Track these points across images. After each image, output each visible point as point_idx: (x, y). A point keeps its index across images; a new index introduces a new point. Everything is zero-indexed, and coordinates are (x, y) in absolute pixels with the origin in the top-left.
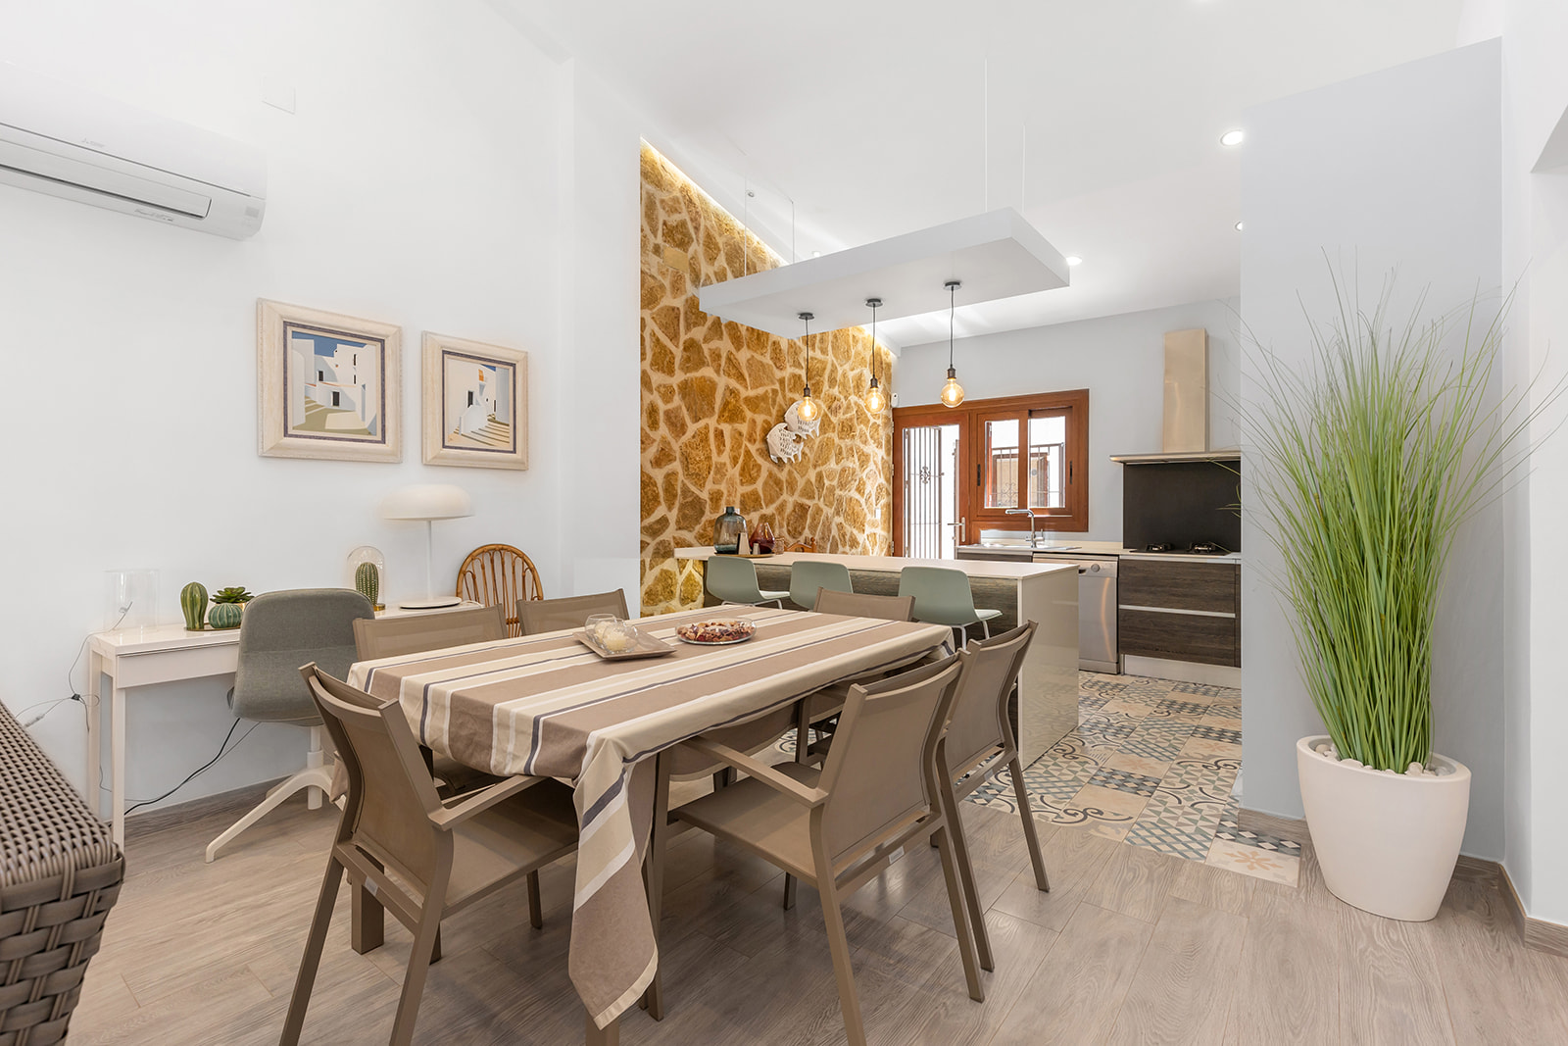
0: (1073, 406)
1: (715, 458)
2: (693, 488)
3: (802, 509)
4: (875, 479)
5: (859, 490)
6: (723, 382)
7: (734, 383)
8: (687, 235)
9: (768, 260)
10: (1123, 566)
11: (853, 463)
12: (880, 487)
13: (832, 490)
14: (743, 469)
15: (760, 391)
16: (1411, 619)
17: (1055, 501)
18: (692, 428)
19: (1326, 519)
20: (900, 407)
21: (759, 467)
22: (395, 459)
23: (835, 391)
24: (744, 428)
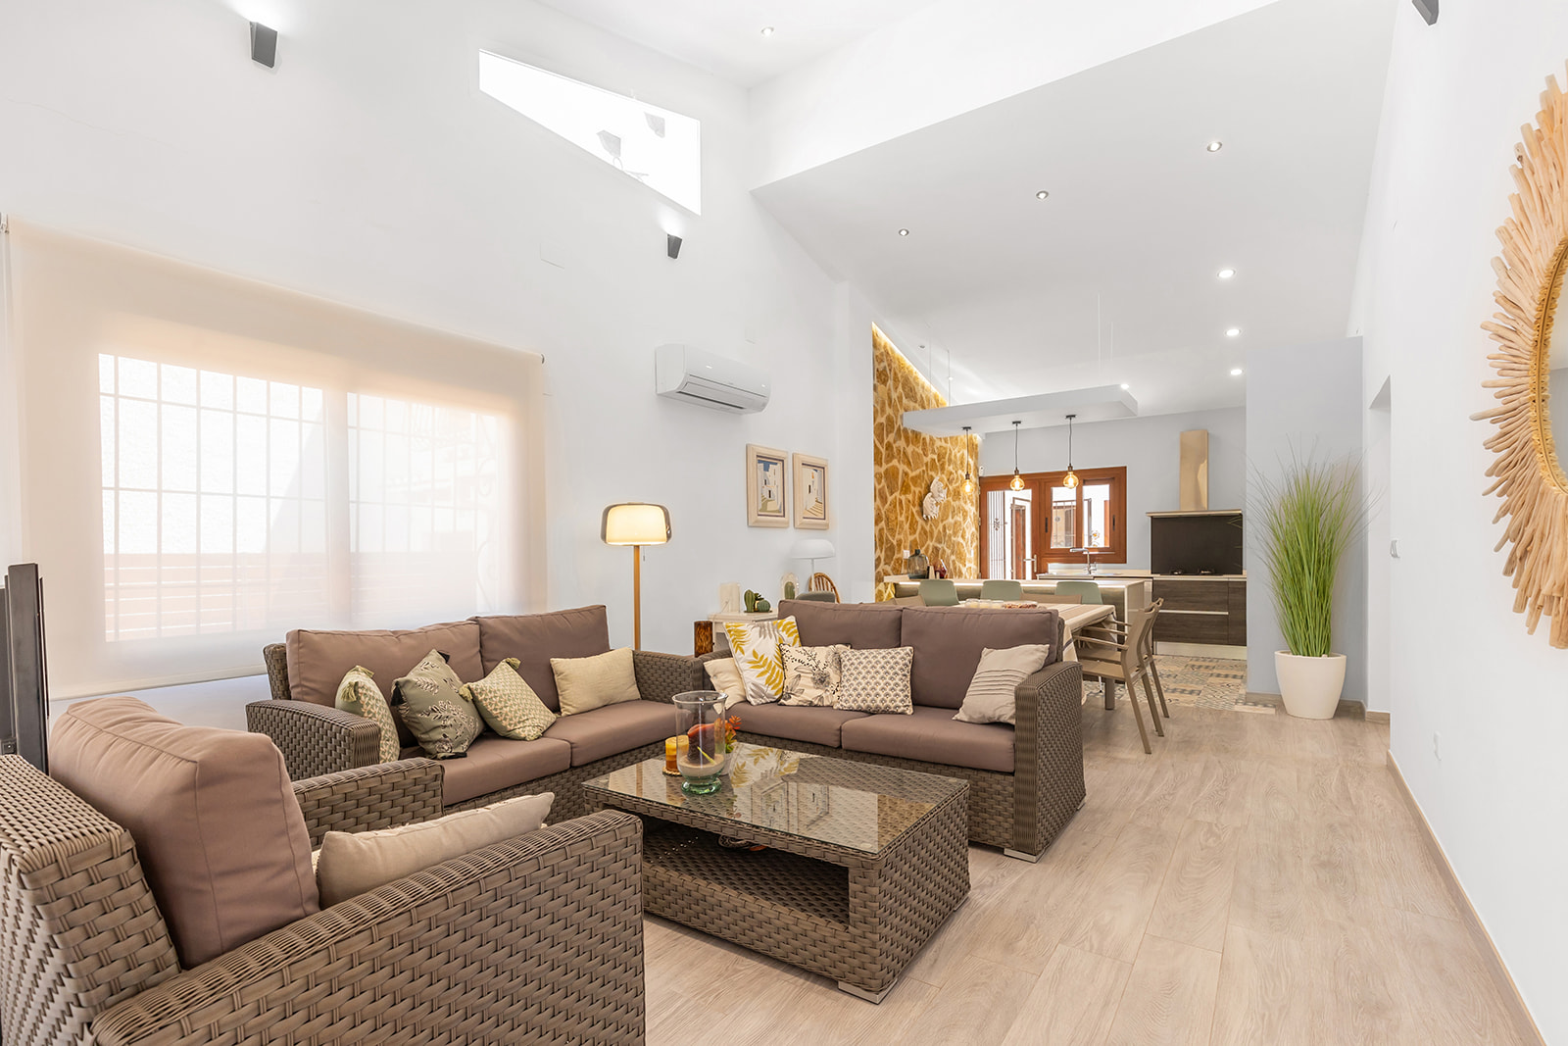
0: (1116, 478)
1: (899, 518)
2: (891, 539)
3: (936, 549)
4: (971, 529)
5: (963, 537)
6: (902, 467)
7: (907, 469)
8: (886, 375)
9: (920, 383)
10: (1155, 584)
11: (960, 518)
12: (973, 534)
13: (950, 537)
14: (910, 525)
15: (918, 472)
16: (1323, 592)
17: (1101, 542)
18: (890, 499)
19: (1287, 551)
20: (985, 476)
21: (917, 522)
22: (785, 526)
23: (951, 468)
24: (910, 497)
